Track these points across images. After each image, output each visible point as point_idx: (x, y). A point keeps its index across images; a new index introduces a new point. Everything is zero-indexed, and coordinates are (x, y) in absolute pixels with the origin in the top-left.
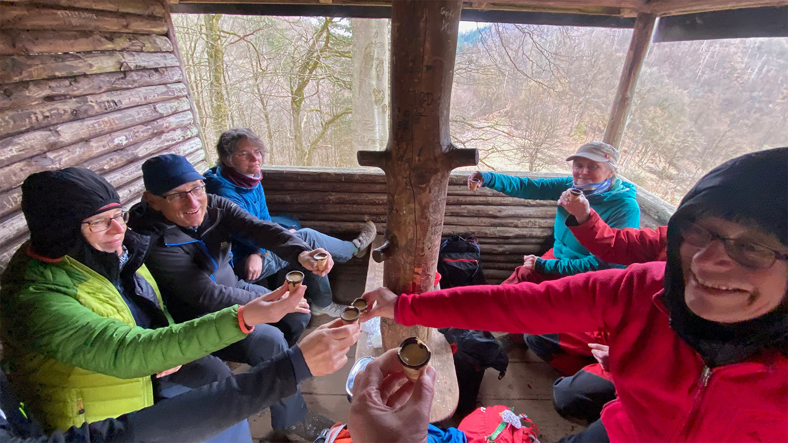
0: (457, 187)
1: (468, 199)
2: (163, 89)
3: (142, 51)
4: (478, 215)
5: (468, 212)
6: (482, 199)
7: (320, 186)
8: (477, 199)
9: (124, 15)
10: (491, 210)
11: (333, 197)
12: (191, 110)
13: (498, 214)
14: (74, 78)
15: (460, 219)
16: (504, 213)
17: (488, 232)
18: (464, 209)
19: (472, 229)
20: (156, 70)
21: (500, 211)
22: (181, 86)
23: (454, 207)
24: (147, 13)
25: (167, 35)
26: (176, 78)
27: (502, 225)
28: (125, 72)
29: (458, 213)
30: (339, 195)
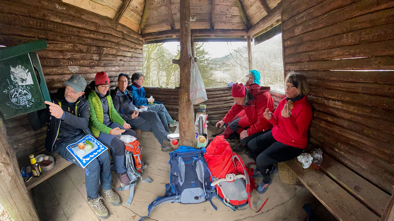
0: (212, 92)
1: (216, 96)
2: (138, 63)
3: (136, 53)
4: (220, 101)
5: (217, 100)
6: (220, 95)
7: (169, 93)
8: (219, 95)
9: (135, 43)
10: (224, 98)
11: (172, 97)
12: (142, 70)
13: (226, 99)
14: (125, 56)
15: (215, 103)
16: (228, 99)
17: (224, 106)
18: (215, 99)
19: (219, 106)
20: (138, 58)
21: (226, 98)
22: (142, 63)
23: (212, 99)
24: (139, 43)
25: (141, 49)
26: (141, 60)
27: (228, 103)
28: (132, 57)
29: (213, 101)
30: (174, 96)
